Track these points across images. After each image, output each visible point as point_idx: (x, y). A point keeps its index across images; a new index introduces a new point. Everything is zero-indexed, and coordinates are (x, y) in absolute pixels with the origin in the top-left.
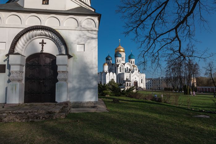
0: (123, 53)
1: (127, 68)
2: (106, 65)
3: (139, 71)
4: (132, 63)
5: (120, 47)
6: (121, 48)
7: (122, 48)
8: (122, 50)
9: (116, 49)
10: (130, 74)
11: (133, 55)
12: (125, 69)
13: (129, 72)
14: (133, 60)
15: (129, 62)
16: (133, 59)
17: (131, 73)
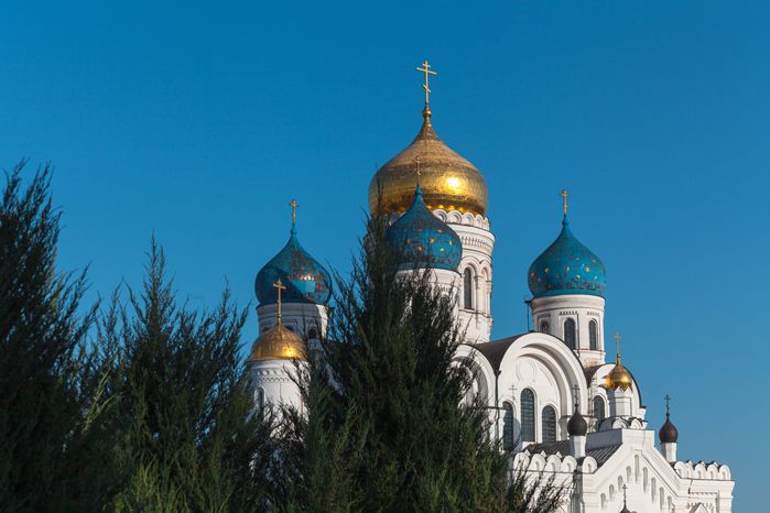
0: (466, 217)
1: (528, 395)
2: (290, 352)
3: (666, 435)
4: (571, 340)
5: (436, 150)
6: (444, 167)
7: (456, 168)
8: (454, 184)
9: (385, 175)
10: (577, 475)
11: (586, 254)
12: (508, 406)
13: (566, 449)
14: (587, 309)
15: (545, 328)
16: (589, 289)
17: (590, 462)
